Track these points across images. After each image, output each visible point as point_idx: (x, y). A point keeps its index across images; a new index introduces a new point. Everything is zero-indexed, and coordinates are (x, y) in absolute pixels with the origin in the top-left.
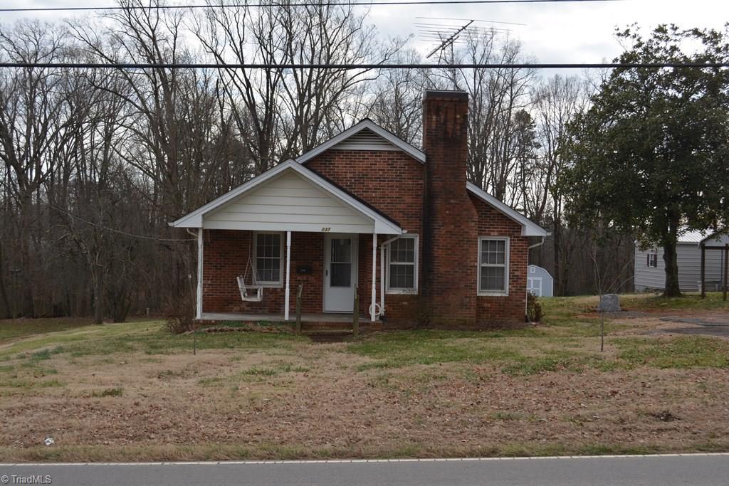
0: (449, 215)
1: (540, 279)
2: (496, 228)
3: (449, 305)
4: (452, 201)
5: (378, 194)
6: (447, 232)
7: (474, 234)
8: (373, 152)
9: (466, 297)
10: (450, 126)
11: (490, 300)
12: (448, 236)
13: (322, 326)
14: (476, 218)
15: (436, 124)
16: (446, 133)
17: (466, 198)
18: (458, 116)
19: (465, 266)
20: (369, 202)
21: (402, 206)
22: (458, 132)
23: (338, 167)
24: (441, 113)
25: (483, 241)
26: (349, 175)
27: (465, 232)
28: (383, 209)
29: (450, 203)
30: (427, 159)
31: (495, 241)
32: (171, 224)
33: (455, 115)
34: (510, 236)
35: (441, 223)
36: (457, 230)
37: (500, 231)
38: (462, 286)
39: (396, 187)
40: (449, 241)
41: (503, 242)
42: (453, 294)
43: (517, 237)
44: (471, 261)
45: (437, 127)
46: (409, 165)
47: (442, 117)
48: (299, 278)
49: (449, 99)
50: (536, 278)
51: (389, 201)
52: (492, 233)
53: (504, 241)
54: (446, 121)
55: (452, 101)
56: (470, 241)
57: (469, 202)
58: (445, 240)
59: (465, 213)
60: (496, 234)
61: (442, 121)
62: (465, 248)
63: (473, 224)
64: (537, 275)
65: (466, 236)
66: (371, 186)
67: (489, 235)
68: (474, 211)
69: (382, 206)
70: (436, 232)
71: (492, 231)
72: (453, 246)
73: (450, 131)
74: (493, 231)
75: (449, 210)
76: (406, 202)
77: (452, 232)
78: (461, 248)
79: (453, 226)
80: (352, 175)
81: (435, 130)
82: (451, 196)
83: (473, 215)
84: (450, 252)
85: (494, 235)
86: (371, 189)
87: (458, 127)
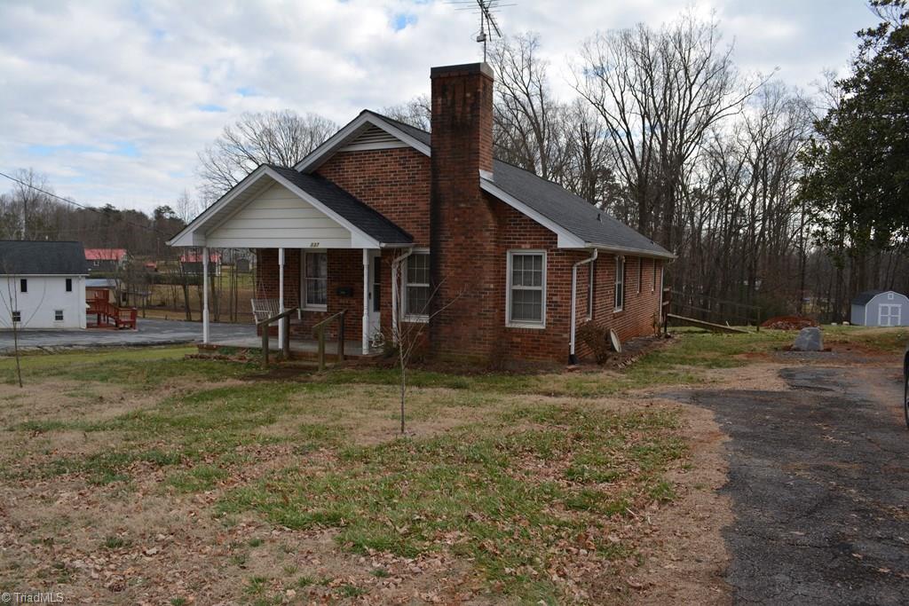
0: (459, 223)
1: (900, 306)
2: (527, 239)
3: (459, 338)
4: (462, 205)
5: (390, 201)
6: (456, 245)
7: (488, 247)
8: (383, 151)
9: (480, 329)
10: (458, 109)
11: (521, 333)
12: (459, 250)
13: (311, 357)
14: (492, 224)
15: (442, 108)
16: (454, 117)
17: (478, 201)
18: (468, 95)
19: (478, 289)
20: (380, 212)
21: (416, 215)
22: (469, 115)
23: (347, 172)
24: (447, 93)
25: (515, 256)
26: (359, 181)
27: (479, 245)
28: (395, 219)
29: (459, 208)
30: (433, 153)
31: (531, 256)
32: (168, 243)
33: (465, 93)
34: (546, 248)
35: (449, 234)
36: (469, 242)
37: (532, 243)
38: (474, 314)
39: (409, 191)
40: (458, 257)
41: (539, 258)
42: (464, 324)
43: (555, 250)
44: (485, 283)
45: (443, 112)
46: (423, 163)
47: (449, 98)
48: (341, 301)
49: (457, 74)
50: (894, 305)
51: (401, 209)
52: (523, 246)
53: (541, 256)
54: (453, 103)
55: (459, 76)
56: (485, 256)
57: (483, 206)
58: (453, 256)
59: (477, 219)
60: (528, 246)
61: (449, 103)
62: (478, 265)
63: (488, 234)
64: (895, 301)
65: (479, 249)
66: (381, 193)
67: (520, 247)
68: (489, 217)
69: (394, 215)
70: (443, 244)
71: (523, 243)
72: (464, 263)
73: (459, 115)
74: (526, 243)
75: (458, 216)
76: (420, 209)
77: (461, 245)
78: (473, 266)
79: (463, 238)
80: (361, 180)
81: (441, 115)
82: (461, 199)
83: (488, 222)
84: (460, 271)
85: (526, 249)
86: (382, 195)
87: (468, 109)
